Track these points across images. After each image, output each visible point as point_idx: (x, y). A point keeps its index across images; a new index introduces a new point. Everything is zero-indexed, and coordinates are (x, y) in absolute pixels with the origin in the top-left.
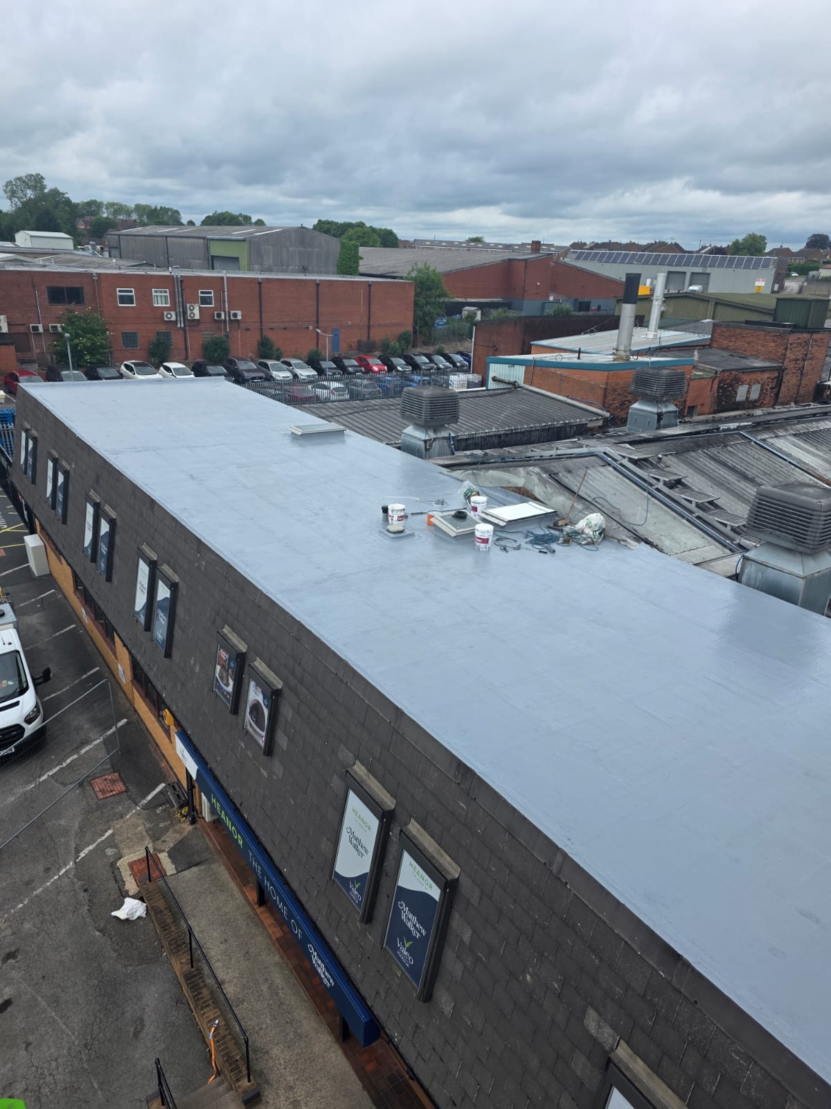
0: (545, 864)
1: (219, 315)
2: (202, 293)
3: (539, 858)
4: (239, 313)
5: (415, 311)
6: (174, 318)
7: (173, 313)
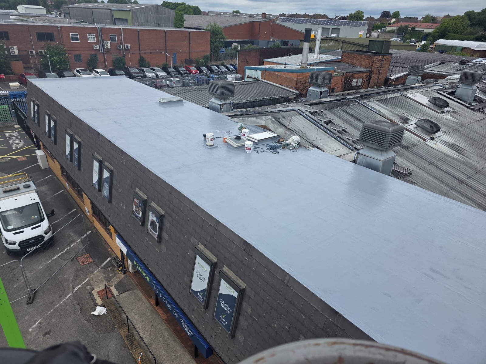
0: (282, 280)
1: (120, 47)
2: (111, 36)
3: (279, 278)
4: (129, 45)
5: (211, 45)
6: (98, 48)
7: (98, 45)
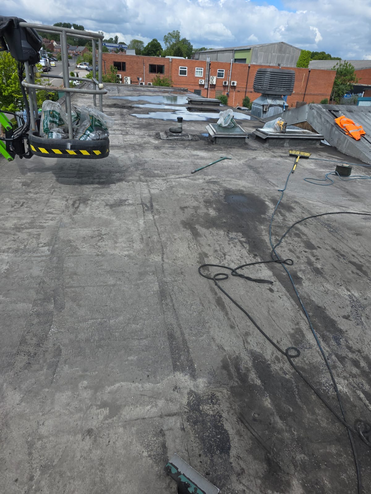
1: (225, 83)
2: (219, 71)
4: (236, 82)
5: (333, 88)
6: (203, 83)
7: (203, 80)
